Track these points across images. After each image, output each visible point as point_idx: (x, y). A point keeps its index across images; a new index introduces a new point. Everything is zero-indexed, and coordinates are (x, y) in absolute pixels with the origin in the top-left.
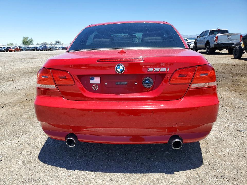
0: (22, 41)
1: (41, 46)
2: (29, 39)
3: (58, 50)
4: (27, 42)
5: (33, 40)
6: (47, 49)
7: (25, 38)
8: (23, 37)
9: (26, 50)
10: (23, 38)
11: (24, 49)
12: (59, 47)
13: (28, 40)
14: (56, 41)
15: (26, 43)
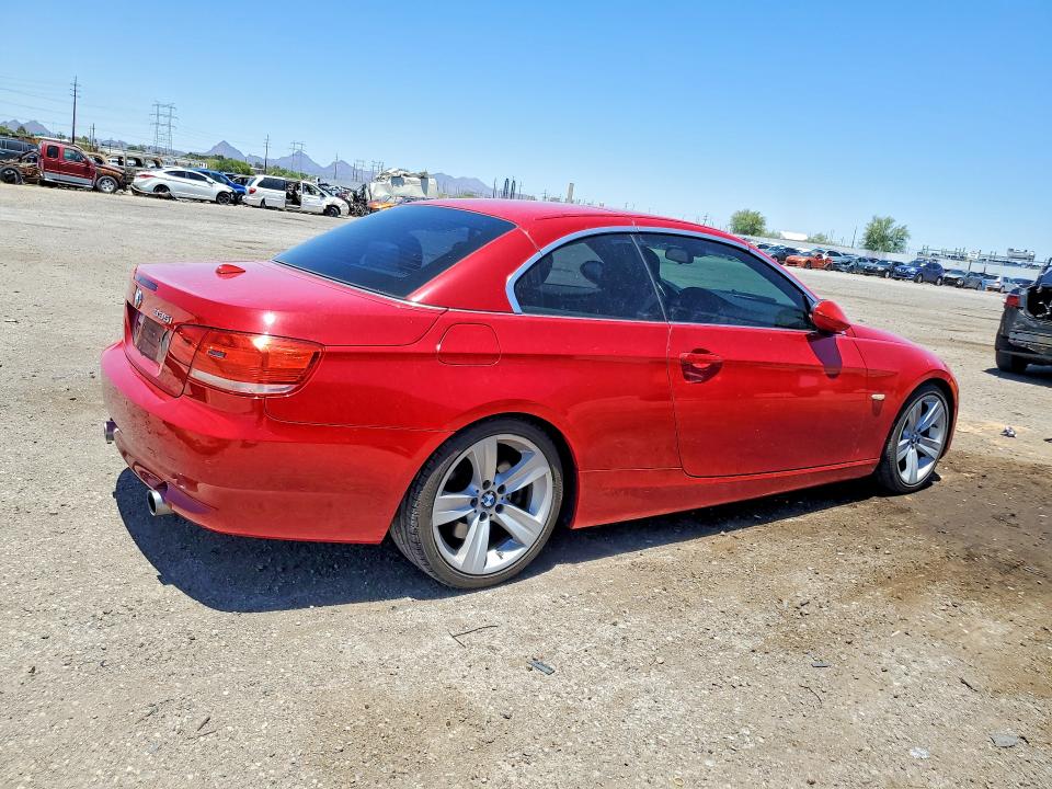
0: (866, 231)
1: (916, 264)
2: (895, 225)
3: (996, 290)
4: (884, 239)
5: (909, 233)
6: (941, 277)
7: (880, 222)
8: (874, 218)
9: (851, 270)
10: (870, 221)
11: (848, 263)
12: (1006, 279)
13: (889, 232)
14: (1012, 250)
15: (875, 242)
